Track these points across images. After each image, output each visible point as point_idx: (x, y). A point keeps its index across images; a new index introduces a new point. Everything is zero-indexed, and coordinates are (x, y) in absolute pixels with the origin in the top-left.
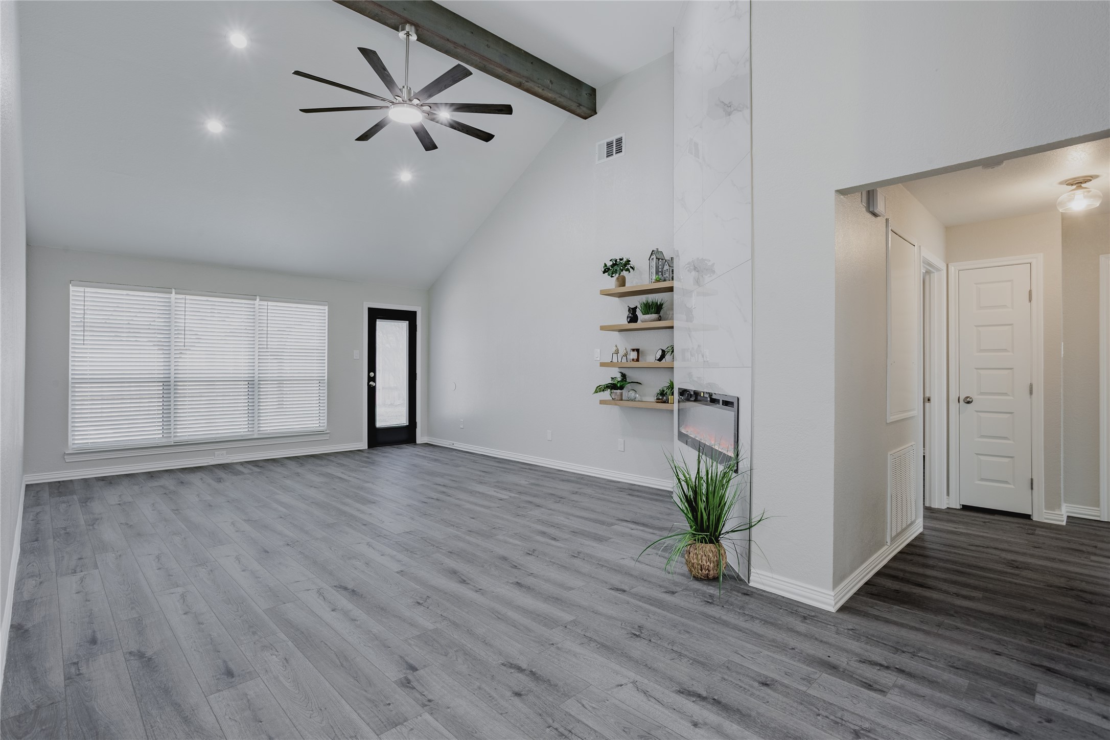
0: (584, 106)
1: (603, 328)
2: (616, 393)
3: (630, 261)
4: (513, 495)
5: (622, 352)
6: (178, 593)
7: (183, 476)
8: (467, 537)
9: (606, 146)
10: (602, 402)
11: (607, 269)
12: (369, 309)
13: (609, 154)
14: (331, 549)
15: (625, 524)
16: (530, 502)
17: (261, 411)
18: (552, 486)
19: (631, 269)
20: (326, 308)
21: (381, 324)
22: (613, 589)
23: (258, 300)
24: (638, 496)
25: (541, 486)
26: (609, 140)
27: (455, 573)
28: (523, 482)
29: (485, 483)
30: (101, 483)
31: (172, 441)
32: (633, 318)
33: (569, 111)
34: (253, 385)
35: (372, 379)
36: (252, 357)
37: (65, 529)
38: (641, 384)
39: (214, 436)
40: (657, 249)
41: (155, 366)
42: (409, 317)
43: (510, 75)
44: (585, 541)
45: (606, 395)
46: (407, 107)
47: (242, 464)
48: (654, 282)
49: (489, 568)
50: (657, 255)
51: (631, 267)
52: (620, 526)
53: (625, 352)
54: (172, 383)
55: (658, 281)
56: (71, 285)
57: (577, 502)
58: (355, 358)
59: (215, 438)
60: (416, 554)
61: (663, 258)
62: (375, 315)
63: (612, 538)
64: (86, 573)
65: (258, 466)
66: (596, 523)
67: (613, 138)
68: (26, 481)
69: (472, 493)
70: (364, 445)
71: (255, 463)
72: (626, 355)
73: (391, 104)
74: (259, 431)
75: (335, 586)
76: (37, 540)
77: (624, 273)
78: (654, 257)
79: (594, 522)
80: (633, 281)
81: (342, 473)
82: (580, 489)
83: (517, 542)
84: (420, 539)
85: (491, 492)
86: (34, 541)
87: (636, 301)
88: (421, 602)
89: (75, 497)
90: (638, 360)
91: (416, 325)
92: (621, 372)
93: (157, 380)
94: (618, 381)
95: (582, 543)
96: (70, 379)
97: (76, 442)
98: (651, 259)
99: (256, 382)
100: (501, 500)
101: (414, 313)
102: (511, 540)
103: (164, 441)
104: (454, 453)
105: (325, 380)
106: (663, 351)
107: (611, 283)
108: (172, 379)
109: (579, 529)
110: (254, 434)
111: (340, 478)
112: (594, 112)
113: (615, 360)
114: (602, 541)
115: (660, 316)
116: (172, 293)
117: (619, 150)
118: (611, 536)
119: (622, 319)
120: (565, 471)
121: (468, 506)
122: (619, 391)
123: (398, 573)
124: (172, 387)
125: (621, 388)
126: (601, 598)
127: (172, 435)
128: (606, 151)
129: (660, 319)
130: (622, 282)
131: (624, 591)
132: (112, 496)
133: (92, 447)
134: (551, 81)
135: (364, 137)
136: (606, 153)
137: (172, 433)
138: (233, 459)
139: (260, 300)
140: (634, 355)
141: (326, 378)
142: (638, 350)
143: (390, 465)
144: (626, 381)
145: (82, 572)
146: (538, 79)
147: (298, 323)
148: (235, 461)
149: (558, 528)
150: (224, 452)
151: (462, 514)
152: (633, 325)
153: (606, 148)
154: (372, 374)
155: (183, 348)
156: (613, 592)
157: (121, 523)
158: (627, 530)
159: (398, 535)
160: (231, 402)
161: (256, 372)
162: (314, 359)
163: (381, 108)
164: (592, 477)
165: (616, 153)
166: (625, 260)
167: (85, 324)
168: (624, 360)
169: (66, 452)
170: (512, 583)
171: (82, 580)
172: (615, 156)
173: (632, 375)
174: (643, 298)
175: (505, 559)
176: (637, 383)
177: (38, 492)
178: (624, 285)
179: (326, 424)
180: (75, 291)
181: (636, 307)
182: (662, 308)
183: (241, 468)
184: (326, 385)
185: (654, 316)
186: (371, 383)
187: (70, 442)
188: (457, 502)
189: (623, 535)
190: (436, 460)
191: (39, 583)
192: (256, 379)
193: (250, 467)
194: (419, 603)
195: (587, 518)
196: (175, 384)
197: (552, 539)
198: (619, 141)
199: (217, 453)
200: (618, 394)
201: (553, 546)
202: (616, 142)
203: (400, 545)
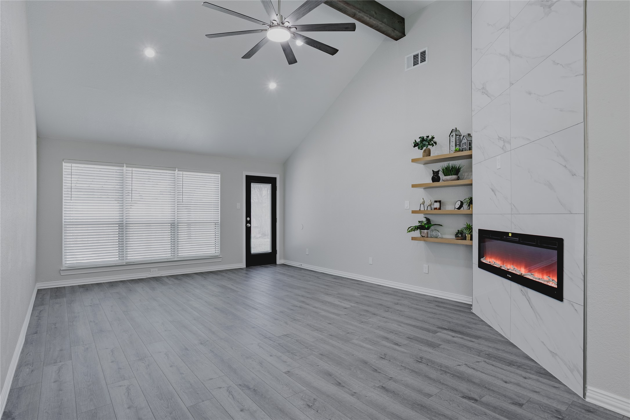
0: (397, 31)
1: (414, 186)
2: (424, 232)
3: (434, 138)
4: (353, 305)
5: (427, 203)
6: (125, 386)
7: (131, 286)
8: (331, 341)
9: (413, 58)
10: (413, 239)
11: (416, 144)
12: (247, 176)
13: (415, 63)
14: (232, 349)
15: (445, 331)
16: (367, 311)
17: (179, 241)
18: (378, 298)
19: (434, 144)
20: (219, 175)
21: (254, 186)
22: (465, 398)
23: (177, 171)
24: (444, 308)
25: (370, 297)
26: (415, 53)
27: (330, 375)
28: (356, 294)
29: (330, 294)
30: (81, 289)
31: (124, 262)
32: (436, 178)
33: (386, 34)
34: (174, 226)
35: (249, 222)
36: (173, 208)
37: (55, 324)
38: (442, 225)
39: (150, 259)
40: (456, 128)
41: (114, 213)
42: (272, 181)
43: (348, 8)
44: (421, 347)
45: (417, 234)
46: (280, 28)
47: (167, 277)
48: (454, 152)
49: (355, 371)
50: (455, 132)
51: (434, 142)
52: (443, 333)
53: (430, 203)
54: (124, 225)
55: (456, 151)
56: (63, 162)
57: (401, 311)
58: (237, 208)
59: (151, 260)
60: (296, 355)
61: (460, 135)
62: (250, 180)
63: (442, 345)
64: (63, 363)
65: (178, 279)
66: (423, 330)
67: (419, 52)
68: (38, 287)
69: (324, 302)
70: (243, 265)
71: (176, 277)
72: (430, 205)
73: (269, 27)
74: (178, 255)
75: (240, 385)
76: (36, 333)
77: (430, 147)
78: (454, 134)
79: (420, 329)
80: (435, 152)
81: (232, 285)
82: (399, 300)
83: (369, 346)
84: (295, 341)
85: (336, 302)
86: (34, 334)
87: (438, 167)
88: (311, 404)
89: (65, 299)
90: (440, 209)
91: (276, 187)
92: (426, 218)
93: (115, 223)
94: (425, 224)
95: (420, 349)
96: (63, 222)
97: (67, 262)
98: (451, 136)
99: (176, 224)
100: (346, 308)
101: (275, 179)
102: (364, 345)
103: (120, 262)
104: (303, 271)
105: (219, 222)
106: (461, 202)
107: (419, 153)
108: (124, 222)
109: (412, 335)
110: (175, 258)
111: (231, 289)
112: (403, 34)
113: (422, 209)
114: (435, 348)
115: (459, 177)
116: (124, 167)
117: (423, 60)
118: (440, 343)
119: (428, 180)
120: (383, 286)
121: (323, 313)
122: (426, 231)
123: (285, 373)
124: (124, 227)
125: (428, 229)
126: (459, 407)
127: (125, 258)
128: (413, 61)
129: (458, 179)
130: (428, 153)
131: (476, 400)
132: (88, 299)
133: (76, 266)
134: (375, 12)
135: (248, 56)
136: (413, 63)
137: (125, 257)
138: (161, 274)
139: (178, 171)
140: (437, 205)
141: (219, 221)
142: (440, 202)
143: (262, 279)
144: (430, 223)
145: (61, 362)
146: (367, 11)
147: (203, 186)
148: (163, 275)
149: (396, 334)
150: (157, 269)
151: (321, 320)
152: (436, 184)
153: (413, 60)
154: (248, 219)
155: (131, 202)
156: (464, 400)
157: (91, 321)
158: (450, 338)
159: (279, 337)
160: (160, 237)
161: (176, 217)
162: (212, 209)
163: (262, 30)
164: (404, 291)
165: (421, 62)
166: (430, 137)
167: (72, 187)
168: (429, 209)
169: (61, 269)
170: (378, 387)
171: (59, 370)
172: (420, 64)
173: (434, 219)
174: (445, 164)
175: (365, 363)
176: (439, 225)
177: (44, 295)
178: (430, 155)
179: (219, 252)
180: (66, 166)
181: (439, 171)
182: (460, 171)
183: (167, 280)
184: (219, 226)
185: (454, 177)
186: (248, 225)
187: (64, 262)
188: (314, 309)
189: (448, 342)
190: (292, 276)
191: (31, 371)
192: (176, 222)
193: (173, 279)
194: (308, 406)
195: (414, 326)
196: (126, 225)
197: (395, 345)
198: (423, 54)
199: (152, 270)
200: (425, 233)
201: (398, 351)
202: (421, 54)
203: (282, 347)
